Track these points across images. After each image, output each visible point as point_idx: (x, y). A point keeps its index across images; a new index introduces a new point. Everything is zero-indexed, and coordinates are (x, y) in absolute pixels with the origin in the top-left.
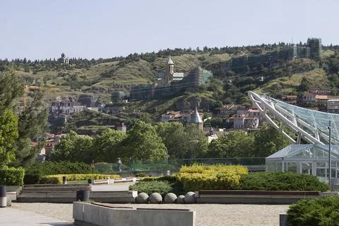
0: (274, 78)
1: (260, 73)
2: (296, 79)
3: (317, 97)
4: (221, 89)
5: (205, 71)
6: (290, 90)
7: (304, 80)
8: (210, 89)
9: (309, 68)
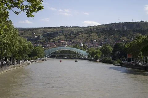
0: (54, 37)
1: (52, 36)
2: (58, 38)
3: (62, 41)
4: (44, 39)
5: (41, 36)
6: (57, 40)
7: (60, 38)
8: (42, 39)
9: (61, 36)
